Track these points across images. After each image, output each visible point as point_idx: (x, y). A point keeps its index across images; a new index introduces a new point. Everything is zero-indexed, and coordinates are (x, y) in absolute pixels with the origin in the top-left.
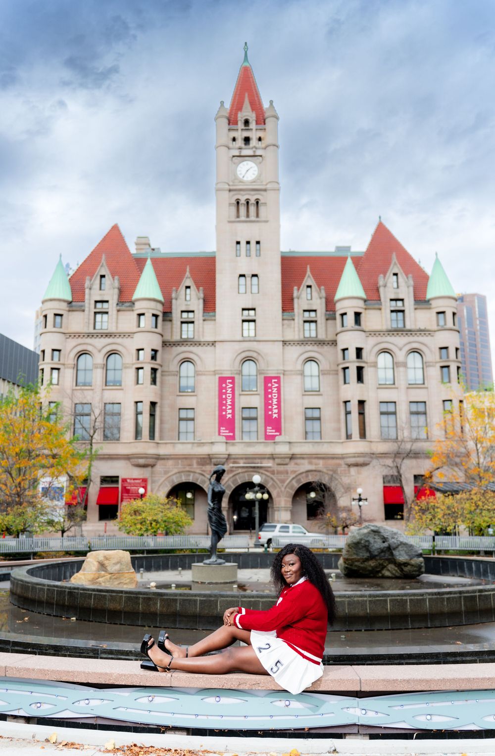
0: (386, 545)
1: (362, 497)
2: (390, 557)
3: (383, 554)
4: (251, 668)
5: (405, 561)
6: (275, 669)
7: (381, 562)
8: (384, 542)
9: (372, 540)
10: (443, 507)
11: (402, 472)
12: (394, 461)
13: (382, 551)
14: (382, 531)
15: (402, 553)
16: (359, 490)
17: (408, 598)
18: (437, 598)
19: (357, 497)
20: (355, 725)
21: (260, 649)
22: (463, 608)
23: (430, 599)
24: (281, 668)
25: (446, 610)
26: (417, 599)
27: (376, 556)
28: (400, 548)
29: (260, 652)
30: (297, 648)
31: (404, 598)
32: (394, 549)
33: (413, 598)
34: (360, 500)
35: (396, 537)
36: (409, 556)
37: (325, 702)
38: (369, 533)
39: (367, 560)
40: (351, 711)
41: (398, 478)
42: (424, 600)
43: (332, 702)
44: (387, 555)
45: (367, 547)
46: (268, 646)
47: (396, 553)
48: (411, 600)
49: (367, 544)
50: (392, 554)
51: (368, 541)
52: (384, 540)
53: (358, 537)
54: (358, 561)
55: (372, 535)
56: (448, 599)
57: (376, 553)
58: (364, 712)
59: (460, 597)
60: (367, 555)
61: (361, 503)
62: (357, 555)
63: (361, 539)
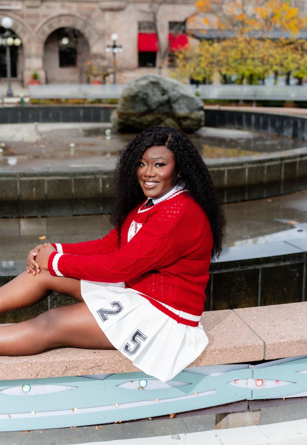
0: (165, 97)
1: (118, 44)
2: (169, 111)
3: (161, 108)
5: (184, 115)
6: (132, 346)
7: (158, 116)
8: (163, 94)
9: (150, 93)
10: (208, 56)
11: (158, 17)
12: (150, 7)
13: (161, 104)
14: (162, 82)
15: (183, 106)
16: (114, 37)
17: (226, 169)
18: (257, 167)
19: (111, 44)
21: (103, 313)
22: (283, 176)
23: (250, 169)
24: (143, 344)
25: (265, 179)
26: (236, 170)
27: (154, 110)
28: (181, 101)
29: (105, 319)
30: (167, 307)
31: (222, 169)
32: (175, 102)
33: (231, 168)
34: (114, 47)
35: (176, 89)
36: (190, 109)
37: (204, 375)
38: (147, 85)
39: (144, 114)
40: (241, 383)
41: (153, 25)
42: (243, 170)
43: (213, 375)
44: (166, 109)
45: (145, 100)
46: (115, 308)
47: (175, 106)
48: (229, 171)
49: (145, 97)
50: (171, 107)
51: (146, 94)
52: (164, 92)
53: (136, 90)
54: (134, 115)
55: (151, 87)
56: (269, 167)
57: (154, 106)
58: (260, 383)
59: (281, 165)
60: (143, 109)
61: (116, 50)
62: (133, 108)
63: (139, 92)
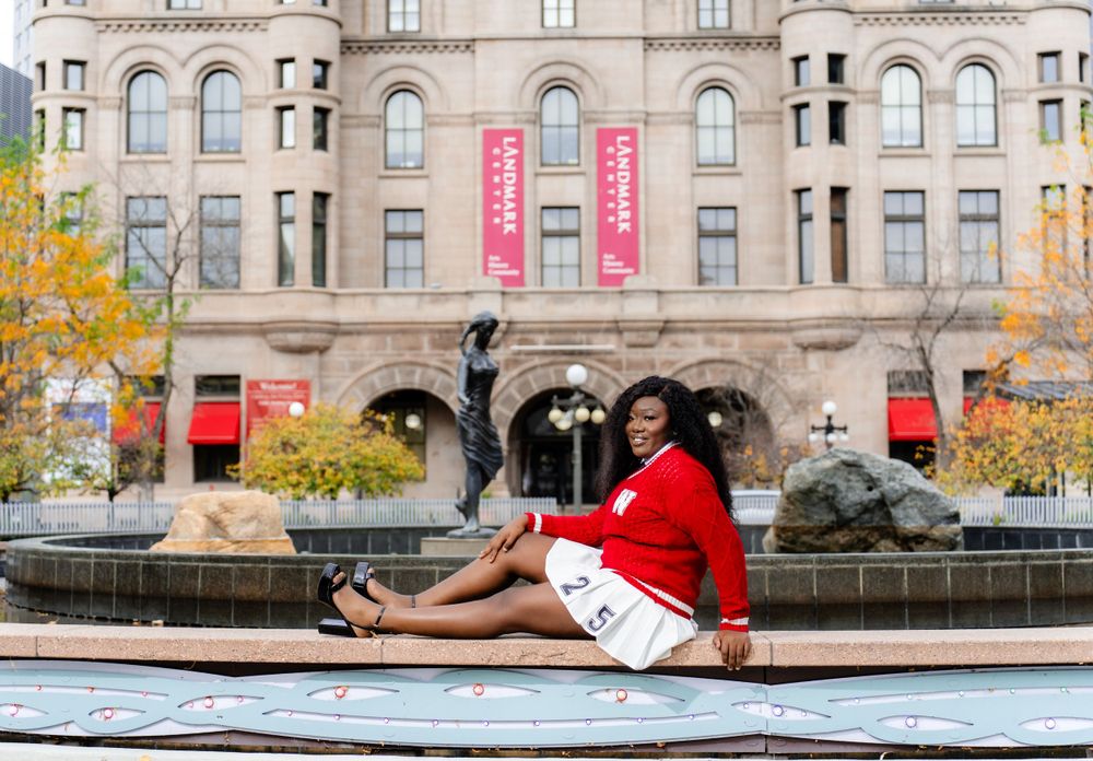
0: (875, 494)
1: (835, 423)
2: (883, 523)
3: (866, 517)
4: (547, 624)
5: (918, 531)
6: (598, 623)
7: (863, 534)
8: (870, 489)
9: (842, 485)
11: (933, 362)
12: (913, 338)
13: (866, 509)
14: (866, 463)
15: (913, 512)
16: (829, 407)
17: (905, 566)
18: (971, 568)
19: (824, 423)
20: (759, 736)
21: (567, 589)
22: (1028, 591)
23: (954, 570)
24: (610, 621)
25: (990, 593)
26: (926, 569)
27: (853, 520)
28: (908, 502)
29: (568, 593)
31: (897, 566)
32: (894, 504)
33: (915, 565)
34: (829, 429)
35: (899, 476)
36: (928, 519)
37: (699, 692)
38: (836, 468)
39: (829, 529)
40: (753, 709)
41: (925, 378)
42: (942, 571)
43: (713, 693)
44: (877, 519)
45: (830, 501)
46: (582, 583)
47: (896, 512)
48: (911, 571)
49: (830, 493)
50: (888, 516)
51: (833, 486)
52: (872, 483)
53: (810, 478)
54: (809, 532)
55: (844, 472)
56: (995, 569)
57: (851, 514)
58: (778, 711)
59: (1024, 567)
60: (829, 518)
61: (832, 437)
62: (807, 518)
63: (818, 483)
